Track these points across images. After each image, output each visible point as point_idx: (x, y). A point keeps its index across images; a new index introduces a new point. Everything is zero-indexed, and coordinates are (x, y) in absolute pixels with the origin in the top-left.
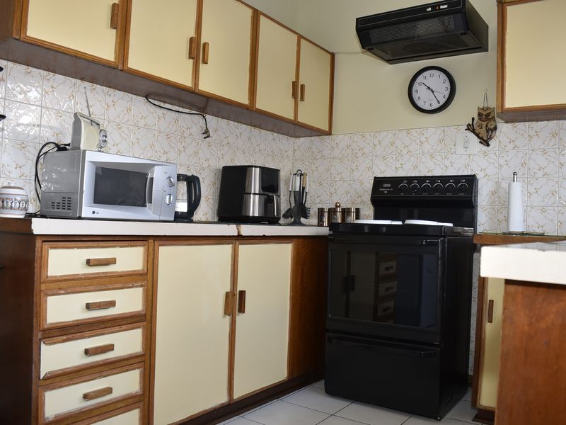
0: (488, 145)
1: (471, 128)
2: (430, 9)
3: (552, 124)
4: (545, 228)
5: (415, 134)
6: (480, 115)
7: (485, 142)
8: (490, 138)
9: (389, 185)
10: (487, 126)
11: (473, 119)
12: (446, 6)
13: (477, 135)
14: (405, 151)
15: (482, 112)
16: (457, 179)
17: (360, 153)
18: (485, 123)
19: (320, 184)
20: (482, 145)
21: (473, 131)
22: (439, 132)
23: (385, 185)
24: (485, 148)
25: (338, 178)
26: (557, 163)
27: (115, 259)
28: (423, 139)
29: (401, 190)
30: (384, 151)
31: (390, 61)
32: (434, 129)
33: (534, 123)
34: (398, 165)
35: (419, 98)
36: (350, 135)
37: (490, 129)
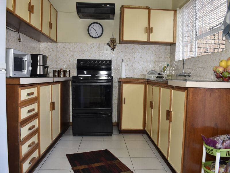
0: (114, 50)
1: (108, 44)
2: (104, 5)
3: (132, 45)
4: (130, 76)
5: (89, 45)
6: (111, 40)
7: (113, 49)
8: (114, 48)
9: (83, 62)
10: (113, 44)
11: (109, 42)
12: (109, 5)
13: (110, 47)
14: (86, 50)
15: (112, 40)
16: (106, 61)
17: (69, 50)
18: (113, 43)
19: (52, 61)
20: (112, 50)
21: (109, 46)
22: (98, 45)
23: (81, 62)
24: (112, 51)
25: (60, 59)
26: (133, 57)
27: (34, 92)
28: (92, 47)
29: (87, 64)
30: (78, 50)
31: (81, 18)
32: (96, 44)
33: (127, 45)
34: (83, 55)
35: (91, 33)
36: (64, 43)
37: (114, 45)
